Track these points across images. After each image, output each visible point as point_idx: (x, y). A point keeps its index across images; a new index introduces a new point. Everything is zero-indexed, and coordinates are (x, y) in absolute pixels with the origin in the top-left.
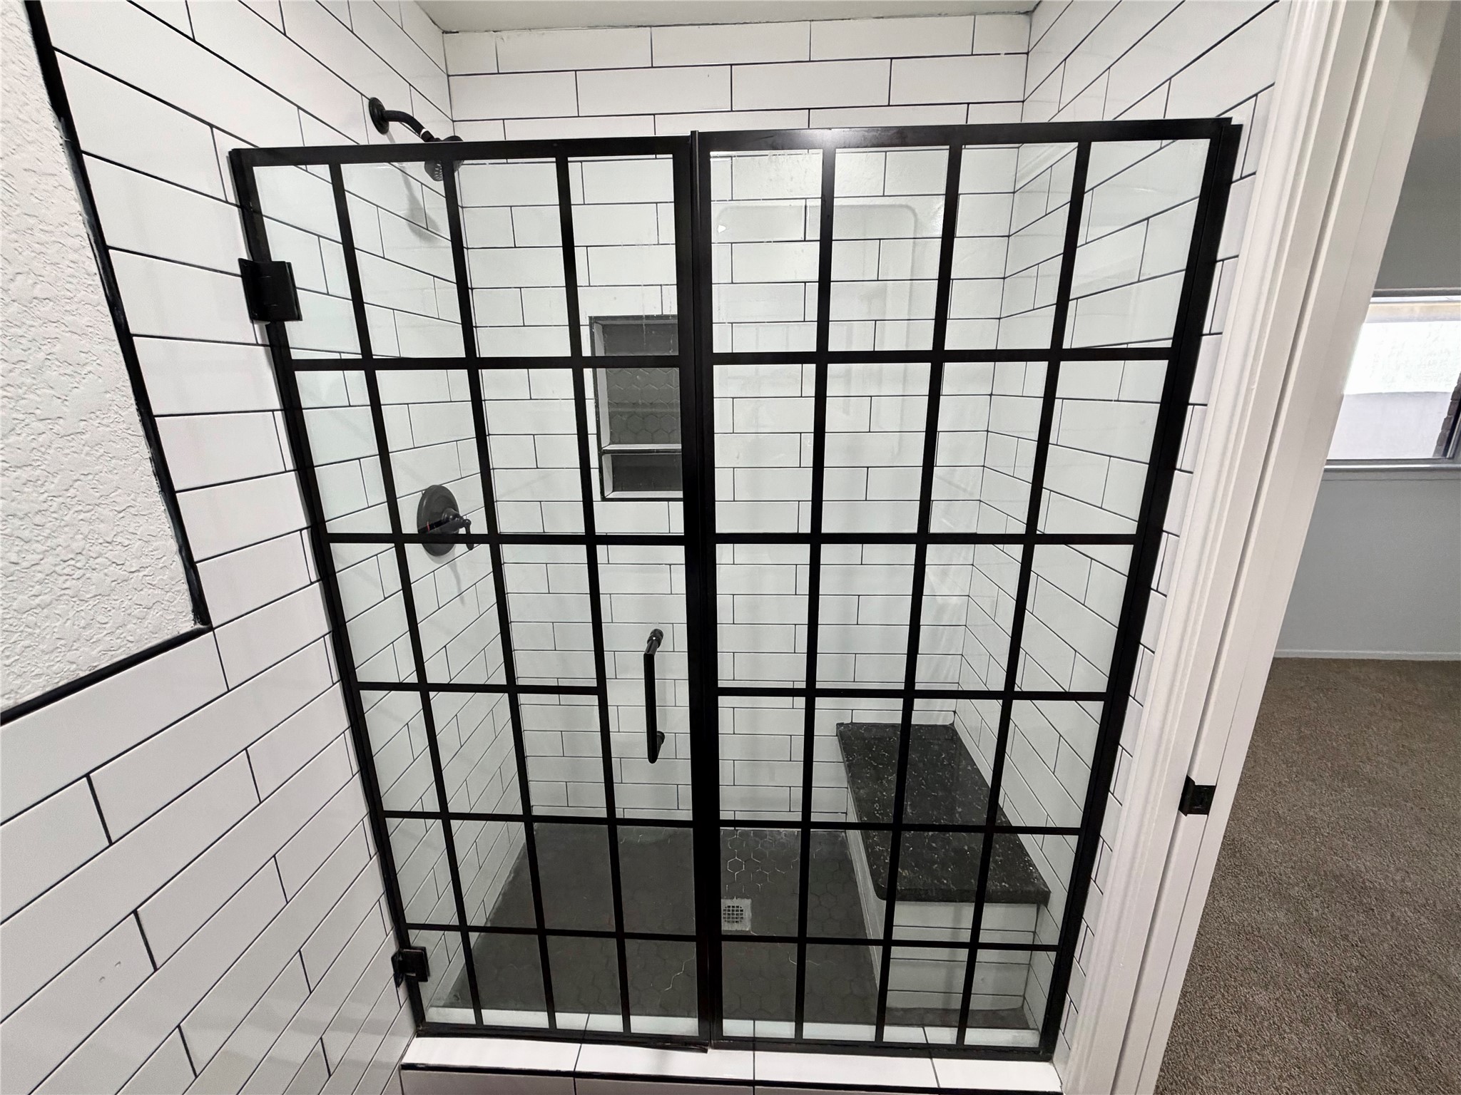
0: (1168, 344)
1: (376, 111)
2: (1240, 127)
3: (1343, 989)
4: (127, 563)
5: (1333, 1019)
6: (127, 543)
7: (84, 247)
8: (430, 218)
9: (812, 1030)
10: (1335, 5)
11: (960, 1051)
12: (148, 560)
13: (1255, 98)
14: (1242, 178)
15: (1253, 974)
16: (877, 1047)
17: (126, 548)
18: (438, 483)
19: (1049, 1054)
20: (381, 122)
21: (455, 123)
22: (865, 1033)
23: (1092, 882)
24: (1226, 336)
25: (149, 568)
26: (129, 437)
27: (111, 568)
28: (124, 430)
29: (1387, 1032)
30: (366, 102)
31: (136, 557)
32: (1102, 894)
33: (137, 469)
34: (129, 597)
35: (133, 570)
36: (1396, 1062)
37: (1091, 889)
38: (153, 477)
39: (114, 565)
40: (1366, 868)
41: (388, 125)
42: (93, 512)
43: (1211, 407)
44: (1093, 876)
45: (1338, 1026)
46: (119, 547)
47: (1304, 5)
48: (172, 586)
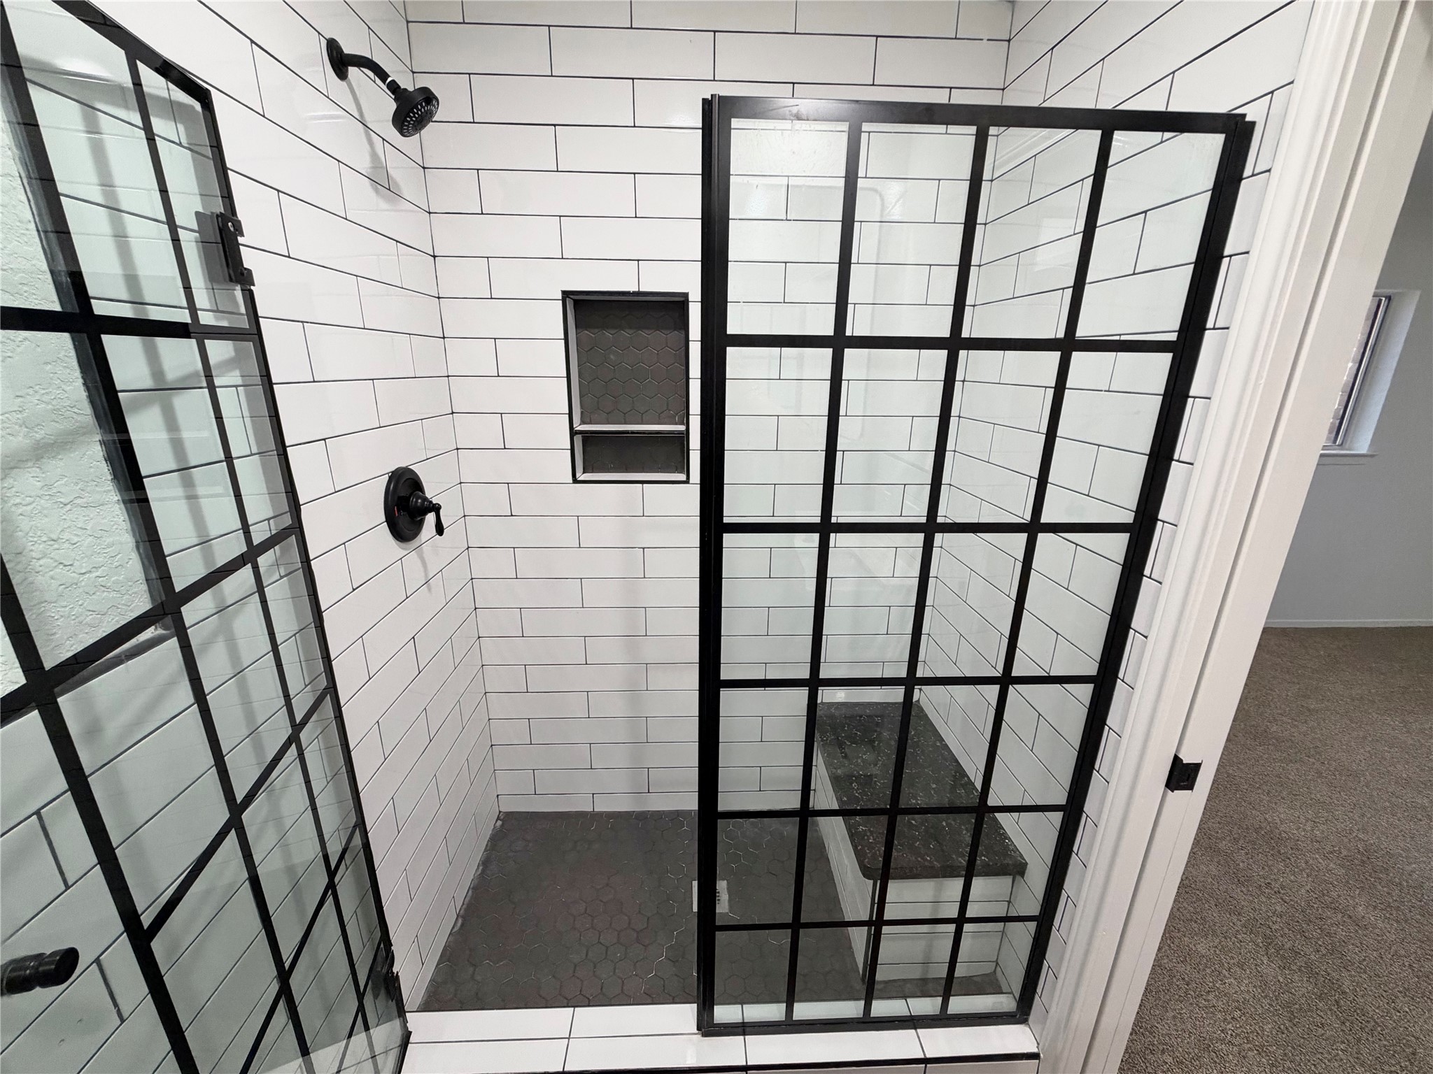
0: (1173, 337)
1: (335, 54)
2: (1253, 124)
3: (1271, 933)
4: (76, 564)
5: (1265, 962)
6: (76, 539)
7: (14, 188)
8: (392, 178)
9: (803, 1011)
10: (1363, 5)
11: (943, 1020)
12: (100, 559)
13: (1271, 95)
14: (1253, 175)
15: (1195, 925)
16: (864, 1023)
17: (75, 546)
18: (404, 465)
19: (1025, 1017)
20: (341, 67)
21: (415, 75)
22: (852, 1009)
23: (1074, 855)
24: (1233, 332)
25: (103, 568)
26: (75, 416)
27: (58, 570)
28: (69, 409)
29: (1310, 971)
30: (324, 43)
31: (87, 557)
32: (1086, 867)
33: (85, 454)
34: (80, 603)
35: (83, 571)
36: (1320, 998)
37: (1072, 861)
38: (104, 462)
39: (61, 566)
40: (1280, 820)
41: (347, 70)
42: (34, 505)
43: (1215, 400)
44: (1075, 849)
45: (1270, 969)
46: (66, 545)
47: (1328, 5)
48: (129, 588)
